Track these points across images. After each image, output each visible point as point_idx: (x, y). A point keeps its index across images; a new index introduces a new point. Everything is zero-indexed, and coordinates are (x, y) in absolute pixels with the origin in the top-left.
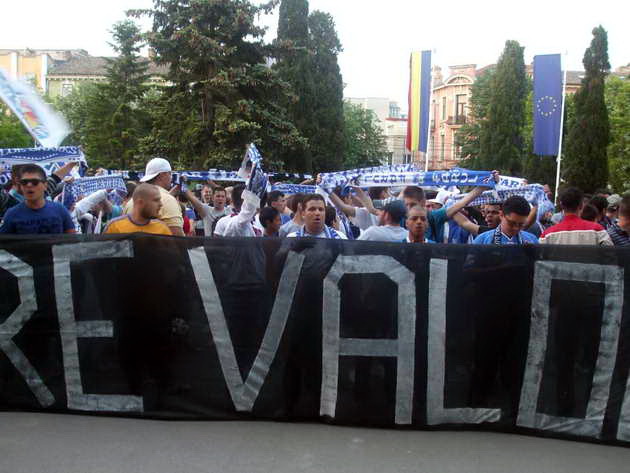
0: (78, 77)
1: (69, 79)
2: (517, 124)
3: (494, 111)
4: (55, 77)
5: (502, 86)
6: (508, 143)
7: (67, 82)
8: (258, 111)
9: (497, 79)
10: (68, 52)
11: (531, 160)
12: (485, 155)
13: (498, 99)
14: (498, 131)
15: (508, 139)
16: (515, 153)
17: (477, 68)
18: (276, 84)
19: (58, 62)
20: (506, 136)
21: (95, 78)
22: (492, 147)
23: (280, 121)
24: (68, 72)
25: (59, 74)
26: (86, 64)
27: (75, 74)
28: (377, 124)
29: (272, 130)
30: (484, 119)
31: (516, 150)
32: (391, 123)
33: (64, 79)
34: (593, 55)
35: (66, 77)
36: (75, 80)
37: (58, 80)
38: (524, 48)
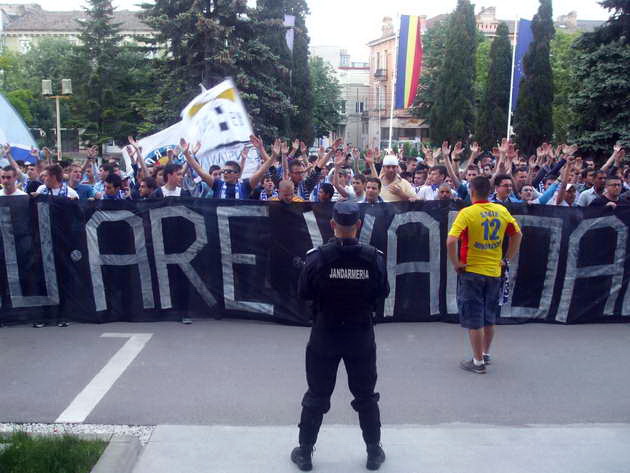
0: (35, 33)
1: (26, 35)
2: (469, 77)
3: (447, 66)
4: (11, 33)
5: (455, 41)
6: (461, 95)
7: (24, 38)
8: (255, 83)
9: (451, 35)
10: (22, 7)
11: (484, 114)
12: (439, 107)
13: (451, 53)
14: (452, 85)
15: (461, 91)
16: (467, 104)
17: (428, 18)
18: (269, 58)
19: (13, 18)
20: (460, 88)
21: (52, 33)
22: (447, 100)
23: (272, 91)
24: (23, 27)
25: (15, 30)
26: (41, 19)
27: (32, 30)
28: (333, 75)
29: (267, 99)
30: (435, 68)
31: (468, 101)
32: (343, 71)
33: (20, 35)
34: (540, 20)
35: (23, 33)
36: (32, 36)
37: (14, 36)
38: (474, 5)
